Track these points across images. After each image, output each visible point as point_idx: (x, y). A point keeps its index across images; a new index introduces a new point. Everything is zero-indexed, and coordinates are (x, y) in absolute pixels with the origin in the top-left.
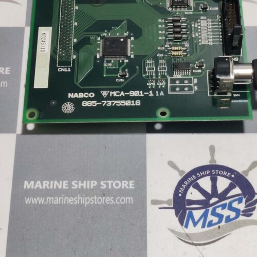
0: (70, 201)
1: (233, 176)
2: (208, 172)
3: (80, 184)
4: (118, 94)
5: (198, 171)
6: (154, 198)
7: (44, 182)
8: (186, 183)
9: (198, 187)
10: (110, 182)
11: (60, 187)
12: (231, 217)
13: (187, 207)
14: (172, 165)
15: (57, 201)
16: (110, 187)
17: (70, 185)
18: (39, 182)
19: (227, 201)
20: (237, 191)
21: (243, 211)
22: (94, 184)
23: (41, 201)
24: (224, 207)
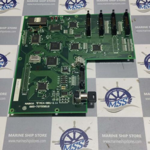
0: (24, 141)
1: (81, 132)
2: (73, 131)
3: (28, 135)
4: (42, 103)
5: (69, 131)
6: (53, 140)
7: (16, 134)
8: (65, 135)
9: (69, 136)
10: (38, 134)
11: (21, 136)
12: (80, 147)
13: (65, 143)
14: (60, 128)
15: (19, 141)
16: (38, 136)
17: (24, 135)
18: (14, 134)
19: (78, 142)
20: (82, 138)
21: (84, 145)
22: (33, 135)
23: (14, 141)
24: (77, 143)
